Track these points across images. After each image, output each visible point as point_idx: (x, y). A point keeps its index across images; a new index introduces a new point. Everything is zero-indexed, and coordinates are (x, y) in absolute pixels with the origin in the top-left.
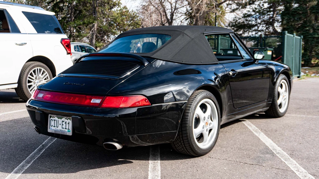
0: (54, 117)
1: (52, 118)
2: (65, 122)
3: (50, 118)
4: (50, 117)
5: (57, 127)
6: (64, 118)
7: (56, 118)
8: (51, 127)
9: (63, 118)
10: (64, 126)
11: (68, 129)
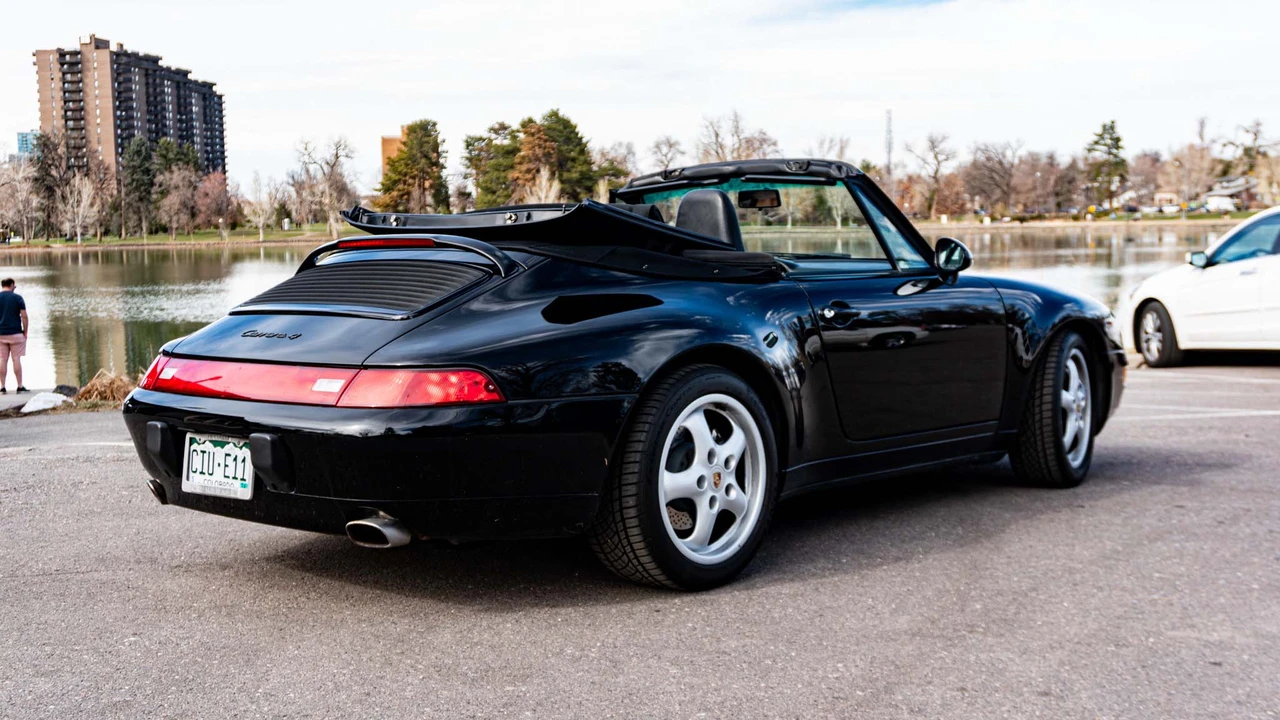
0: (202, 441)
1: (194, 446)
2: (233, 457)
3: (191, 444)
4: (192, 441)
5: (211, 474)
6: (231, 444)
7: (208, 446)
8: (191, 474)
9: (229, 443)
10: (230, 472)
11: (243, 479)
